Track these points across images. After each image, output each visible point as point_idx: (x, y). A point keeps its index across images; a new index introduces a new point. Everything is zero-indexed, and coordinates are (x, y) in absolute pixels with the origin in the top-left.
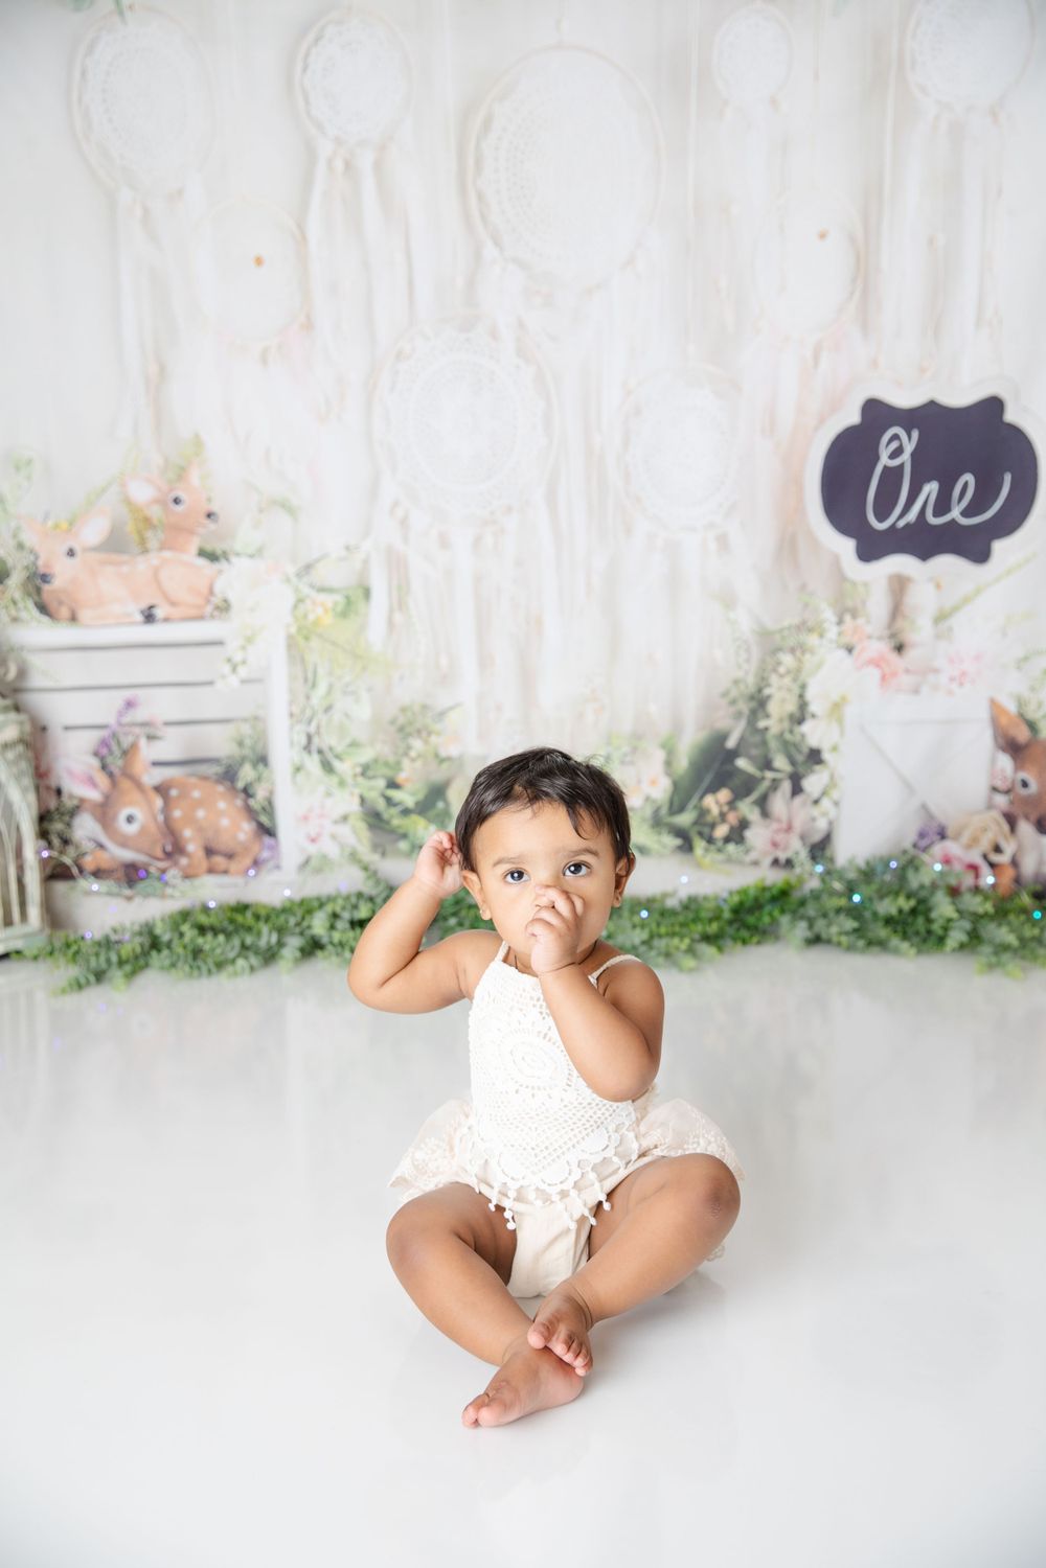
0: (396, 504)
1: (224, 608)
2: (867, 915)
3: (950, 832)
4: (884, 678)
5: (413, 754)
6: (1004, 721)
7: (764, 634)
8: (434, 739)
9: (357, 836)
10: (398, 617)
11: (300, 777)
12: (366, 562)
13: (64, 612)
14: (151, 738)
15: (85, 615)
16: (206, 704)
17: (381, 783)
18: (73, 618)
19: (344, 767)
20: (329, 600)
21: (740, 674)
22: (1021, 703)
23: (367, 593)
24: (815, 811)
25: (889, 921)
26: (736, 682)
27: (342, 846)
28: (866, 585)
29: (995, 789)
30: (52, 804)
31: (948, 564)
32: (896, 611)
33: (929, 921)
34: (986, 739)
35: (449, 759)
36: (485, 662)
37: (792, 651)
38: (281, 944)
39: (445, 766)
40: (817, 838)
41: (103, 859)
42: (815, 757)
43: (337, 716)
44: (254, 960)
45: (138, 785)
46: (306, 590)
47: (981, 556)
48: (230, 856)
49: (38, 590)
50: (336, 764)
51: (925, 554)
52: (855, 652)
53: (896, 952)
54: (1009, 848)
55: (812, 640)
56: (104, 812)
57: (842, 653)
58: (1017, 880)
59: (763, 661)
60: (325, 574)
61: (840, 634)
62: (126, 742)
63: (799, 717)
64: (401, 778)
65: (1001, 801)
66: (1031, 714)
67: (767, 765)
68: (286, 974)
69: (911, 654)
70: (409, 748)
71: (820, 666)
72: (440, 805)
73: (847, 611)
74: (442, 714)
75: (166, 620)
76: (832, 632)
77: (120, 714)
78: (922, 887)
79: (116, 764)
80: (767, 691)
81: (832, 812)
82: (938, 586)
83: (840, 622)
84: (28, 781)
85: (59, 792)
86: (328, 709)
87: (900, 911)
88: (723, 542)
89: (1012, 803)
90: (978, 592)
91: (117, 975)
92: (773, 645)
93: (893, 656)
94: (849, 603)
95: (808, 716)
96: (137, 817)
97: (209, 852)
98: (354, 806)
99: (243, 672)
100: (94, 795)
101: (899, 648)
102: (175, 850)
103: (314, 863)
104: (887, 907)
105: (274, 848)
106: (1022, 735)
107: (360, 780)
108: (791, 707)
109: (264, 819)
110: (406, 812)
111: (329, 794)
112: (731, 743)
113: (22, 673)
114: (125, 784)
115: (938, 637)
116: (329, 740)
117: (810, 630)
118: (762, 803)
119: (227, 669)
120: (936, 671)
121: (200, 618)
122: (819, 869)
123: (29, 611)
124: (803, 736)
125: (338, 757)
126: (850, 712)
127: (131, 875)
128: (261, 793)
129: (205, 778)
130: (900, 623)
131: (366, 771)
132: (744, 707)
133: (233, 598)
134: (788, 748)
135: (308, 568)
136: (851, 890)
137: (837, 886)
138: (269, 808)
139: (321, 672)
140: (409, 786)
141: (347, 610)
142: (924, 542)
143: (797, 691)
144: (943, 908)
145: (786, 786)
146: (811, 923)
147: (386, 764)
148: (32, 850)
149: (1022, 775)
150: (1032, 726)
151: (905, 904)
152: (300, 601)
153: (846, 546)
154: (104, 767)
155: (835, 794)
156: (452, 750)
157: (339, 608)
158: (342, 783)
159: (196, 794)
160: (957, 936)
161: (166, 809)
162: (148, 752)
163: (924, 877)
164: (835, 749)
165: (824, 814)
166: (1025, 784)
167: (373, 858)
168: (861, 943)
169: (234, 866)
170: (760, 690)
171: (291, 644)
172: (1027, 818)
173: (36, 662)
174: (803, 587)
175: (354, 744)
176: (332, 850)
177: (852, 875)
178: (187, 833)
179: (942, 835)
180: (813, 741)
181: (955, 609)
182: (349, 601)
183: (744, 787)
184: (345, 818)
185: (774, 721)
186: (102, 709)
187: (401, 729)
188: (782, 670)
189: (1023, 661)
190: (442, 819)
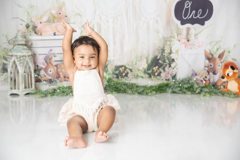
0: (99, 14)
2: (182, 87)
3: (197, 74)
4: (185, 46)
6: (207, 54)
7: (164, 38)
12: (94, 25)
13: (39, 33)
15: (43, 34)
18: (41, 35)
21: (160, 45)
22: (210, 51)
24: (173, 70)
25: (186, 88)
28: (182, 29)
29: (205, 66)
30: (36, 68)
31: (197, 25)
32: (188, 34)
33: (193, 88)
34: (204, 57)
36: (114, 43)
37: (169, 41)
40: (173, 75)
41: (45, 78)
42: (173, 60)
45: (52, 65)
47: (203, 24)
49: (35, 29)
51: (193, 24)
52: (180, 41)
53: (187, 93)
54: (208, 77)
55: (173, 39)
56: (46, 70)
57: (178, 41)
58: (210, 83)
59: (164, 43)
61: (178, 38)
62: (50, 57)
63: (170, 53)
66: (212, 53)
67: (165, 62)
69: (190, 42)
71: (174, 44)
73: (179, 34)
75: (58, 35)
76: (176, 38)
77: (49, 52)
78: (192, 83)
79: (48, 61)
80: (165, 48)
82: (195, 29)
83: (178, 36)
87: (188, 87)
89: (208, 69)
90: (202, 31)
92: (166, 40)
93: (187, 42)
94: (179, 32)
95: (172, 53)
96: (52, 71)
97: (65, 77)
100: (44, 67)
102: (58, 77)
104: (186, 86)
106: (210, 56)
108: (169, 51)
112: (158, 58)
114: (50, 65)
115: (195, 39)
117: (172, 37)
118: (164, 69)
120: (195, 45)
122: (174, 80)
123: (33, 33)
124: (171, 56)
126: (179, 52)
130: (188, 36)
132: (161, 51)
134: (168, 59)
136: (179, 84)
137: (177, 83)
142: (193, 21)
143: (170, 48)
144: (196, 86)
145: (168, 66)
146: (172, 89)
148: (33, 75)
150: (212, 55)
151: (189, 85)
153: (179, 22)
155: (177, 67)
159: (62, 67)
160: (198, 90)
161: (57, 69)
162: (54, 59)
163: (193, 81)
164: (177, 59)
165: (175, 71)
166: (211, 65)
168: (181, 92)
169: (69, 80)
170: (163, 48)
172: (211, 72)
174: (171, 30)
177: (179, 81)
178: (61, 74)
180: (173, 57)
181: (198, 34)
183: (160, 66)
185: (166, 54)
188: (167, 45)
189: (210, 43)
190: (107, 71)
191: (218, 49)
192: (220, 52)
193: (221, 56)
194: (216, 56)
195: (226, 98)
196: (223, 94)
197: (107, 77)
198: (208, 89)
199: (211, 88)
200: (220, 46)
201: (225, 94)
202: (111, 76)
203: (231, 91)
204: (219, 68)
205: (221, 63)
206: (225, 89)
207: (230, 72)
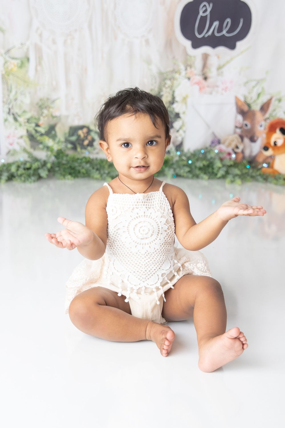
0: (38, 29)
2: (193, 167)
3: (222, 141)
4: (200, 89)
5: (44, 115)
6: (240, 104)
7: (161, 74)
8: (51, 110)
9: (26, 143)
10: (39, 68)
11: (7, 123)
12: (28, 49)
17: (33, 125)
19: (21, 120)
20: (15, 62)
21: (153, 87)
22: (245, 98)
23: (28, 60)
24: (177, 134)
25: (200, 169)
27: (21, 146)
28: (195, 57)
29: (236, 127)
31: (221, 50)
32: (205, 65)
33: (213, 169)
34: (234, 109)
35: (56, 117)
36: (68, 83)
37: (170, 79)
39: (55, 119)
40: (178, 143)
42: (178, 116)
43: (18, 102)
46: (8, 59)
47: (232, 47)
50: (19, 119)
51: (214, 46)
52: (191, 79)
53: (202, 178)
54: (241, 147)
55: (177, 76)
57: (187, 80)
59: (160, 83)
60: (13, 53)
61: (186, 74)
63: (172, 102)
64: (40, 123)
65: (238, 131)
66: (249, 101)
69: (210, 81)
70: (43, 113)
71: (179, 84)
72: (53, 132)
73: (188, 66)
74: (53, 102)
76: (183, 73)
78: (211, 158)
80: (162, 93)
81: (183, 135)
82: (218, 57)
83: (186, 69)
86: (16, 100)
87: (204, 165)
88: (147, 42)
89: (242, 132)
90: (232, 59)
92: (163, 77)
93: (203, 82)
94: (189, 63)
95: (175, 102)
98: (24, 133)
101: (206, 78)
103: (11, 152)
104: (200, 164)
106: (246, 108)
107: (27, 124)
108: (170, 99)
110: (42, 135)
111: (16, 129)
115: (219, 75)
116: (16, 110)
117: (176, 72)
120: (217, 86)
122: (178, 153)
124: (173, 109)
125: (19, 116)
126: (189, 100)
130: (206, 70)
131: (28, 121)
135: (8, 51)
136: (189, 159)
137: (184, 158)
139: (13, 87)
140: (43, 126)
141: (22, 65)
143: (171, 92)
144: (218, 164)
146: (175, 170)
147: (35, 118)
149: (246, 122)
150: (249, 106)
151: (205, 163)
152: (6, 62)
153: (188, 44)
155: (184, 128)
156: (57, 114)
157: (19, 65)
158: (20, 125)
160: (221, 173)
163: (212, 155)
164: (184, 113)
165: (180, 135)
166: (246, 125)
167: (31, 150)
168: (190, 176)
170: (159, 93)
171: (3, 77)
172: (247, 136)
174: (174, 58)
175: (25, 112)
176: (17, 148)
177: (189, 155)
179: (219, 142)
180: (177, 110)
181: (224, 65)
182: (22, 63)
184: (21, 137)
187: (40, 107)
188: (167, 86)
189: (246, 83)
190: (54, 137)
191: (259, 95)
192: (264, 99)
193: (264, 108)
194: (256, 107)
195: (271, 186)
196: (266, 178)
197: (56, 147)
198: (239, 169)
199: (245, 167)
200: (263, 88)
201: (270, 179)
202: (62, 146)
203: (279, 174)
204: (261, 130)
205: (265, 120)
206: (270, 170)
207: (279, 138)
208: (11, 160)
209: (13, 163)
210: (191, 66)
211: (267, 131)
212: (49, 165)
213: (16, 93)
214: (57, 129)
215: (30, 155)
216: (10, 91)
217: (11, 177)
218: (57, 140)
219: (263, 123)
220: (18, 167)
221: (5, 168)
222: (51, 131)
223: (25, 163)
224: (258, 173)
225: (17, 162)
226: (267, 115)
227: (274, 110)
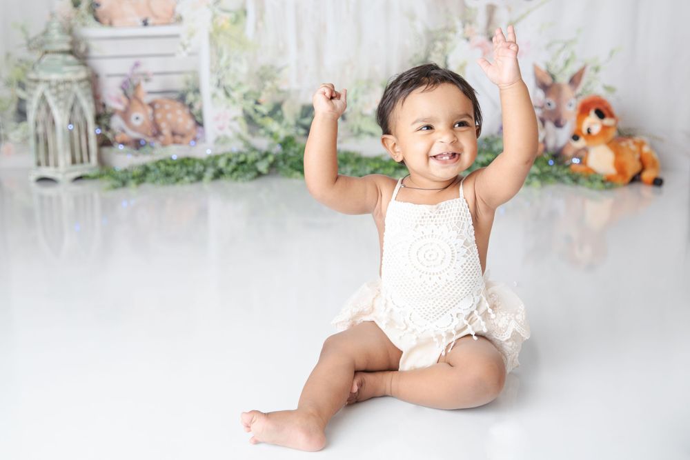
1: (180, 20)
4: (484, 53)
5: (266, 89)
6: (539, 74)
7: (428, 33)
8: (276, 82)
9: (241, 127)
10: (260, 24)
11: (215, 99)
13: (106, 21)
14: (147, 80)
15: (116, 22)
16: (172, 65)
17: (252, 102)
18: (111, 24)
19: (236, 95)
20: (228, 16)
21: (417, 51)
22: (548, 66)
23: (245, 12)
26: (416, 55)
27: (234, 132)
28: (476, 9)
30: (101, 110)
32: (490, 21)
35: (283, 92)
36: (300, 45)
37: (441, 40)
38: (205, 171)
39: (282, 94)
41: (125, 137)
43: (232, 71)
44: (193, 178)
45: (141, 102)
46: (217, 11)
48: (183, 136)
49: (94, 11)
50: (232, 94)
52: (471, 40)
55: (451, 35)
56: (125, 115)
57: (464, 42)
58: (546, 150)
59: (428, 45)
60: (226, 4)
61: (464, 32)
62: (135, 82)
64: (262, 99)
66: (553, 70)
68: (206, 184)
70: (264, 86)
71: (454, 47)
72: (279, 113)
73: (467, 21)
74: (279, 71)
75: (154, 25)
76: (460, 31)
77: (133, 68)
79: (131, 92)
82: (510, 10)
83: (464, 27)
84: (90, 98)
85: (104, 106)
86: (228, 67)
89: (544, 113)
90: (528, 12)
91: (132, 184)
92: (432, 38)
93: (488, 43)
94: (468, 18)
96: (140, 117)
97: (174, 134)
98: (240, 113)
99: (189, 50)
100: (120, 107)
102: (157, 133)
103: (221, 140)
105: (203, 133)
106: (548, 81)
107: (243, 101)
109: (198, 119)
110: (263, 116)
111: (228, 107)
113: (87, 50)
114: (135, 102)
116: (228, 82)
117: (450, 31)
119: (181, 48)
121: (168, 24)
123: (90, 20)
125: (232, 90)
126: (468, 70)
127: (137, 145)
128: (197, 107)
129: (171, 99)
130: (492, 27)
131: (245, 97)
133: (184, 14)
135: (218, 1)
138: (200, 114)
139: (225, 50)
140: (265, 104)
141: (237, 21)
143: (443, 59)
147: (255, 93)
148: (93, 130)
149: (548, 100)
150: (553, 77)
152: (215, 16)
154: (126, 94)
156: (284, 87)
157: (233, 20)
159: (167, 107)
161: (154, 114)
162: (145, 87)
166: (549, 104)
167: (248, 137)
169: (185, 141)
171: (211, 37)
172: (550, 119)
173: (94, 45)
174: (447, 11)
175: (240, 84)
176: (229, 133)
178: (163, 125)
181: (517, 21)
182: (237, 17)
184: (235, 119)
186: (124, 67)
187: (261, 77)
188: (437, 49)
189: (549, 46)
190: (280, 119)
191: (567, 62)
192: (573, 68)
193: (575, 80)
194: (563, 79)
195: (583, 190)
196: (575, 180)
197: (282, 133)
198: (538, 167)
199: (547, 163)
200: (573, 53)
201: (582, 180)
202: (291, 132)
203: (595, 173)
204: (570, 110)
205: (577, 97)
206: (582, 168)
207: (594, 123)
208: (220, 150)
209: (223, 155)
210: (470, 22)
211: (577, 112)
212: (271, 159)
213: (229, 59)
214: (285, 108)
215: (247, 144)
216: (220, 55)
217: (219, 174)
218: (284, 123)
219: (573, 101)
220: (229, 160)
221: (210, 162)
222: (276, 111)
223: (238, 155)
224: (566, 171)
225: (228, 154)
226: (579, 90)
227: (589, 83)
